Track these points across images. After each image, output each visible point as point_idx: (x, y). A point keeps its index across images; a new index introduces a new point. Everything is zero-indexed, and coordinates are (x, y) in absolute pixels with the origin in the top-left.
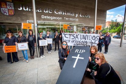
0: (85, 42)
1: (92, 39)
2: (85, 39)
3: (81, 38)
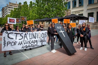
0: (35, 41)
1: (41, 37)
2: (35, 38)
3: (31, 38)
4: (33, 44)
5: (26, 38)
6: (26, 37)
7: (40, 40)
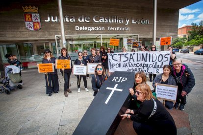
0: (145, 65)
1: (157, 61)
4: (141, 67)
5: (132, 60)
6: (132, 58)
7: (155, 64)
